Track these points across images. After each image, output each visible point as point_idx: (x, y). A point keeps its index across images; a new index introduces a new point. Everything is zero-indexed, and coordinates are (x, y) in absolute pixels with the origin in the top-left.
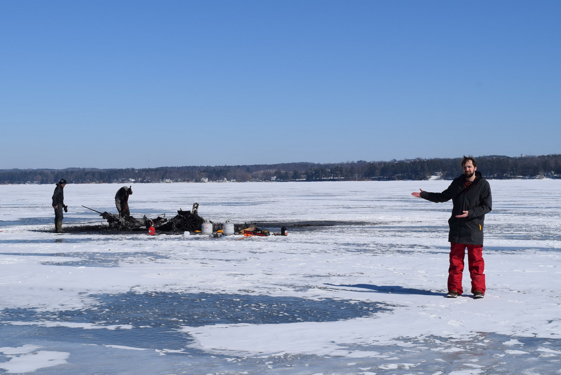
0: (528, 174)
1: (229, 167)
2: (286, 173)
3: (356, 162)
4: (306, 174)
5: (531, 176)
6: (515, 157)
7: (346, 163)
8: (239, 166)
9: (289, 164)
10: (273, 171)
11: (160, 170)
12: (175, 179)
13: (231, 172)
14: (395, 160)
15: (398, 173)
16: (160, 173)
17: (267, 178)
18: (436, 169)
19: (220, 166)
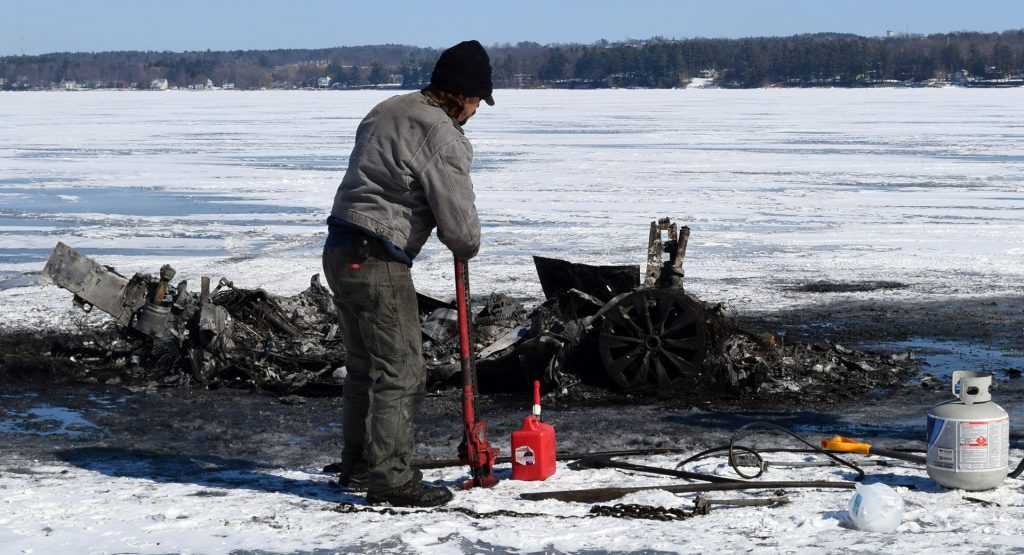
0: (911, 77)
1: (218, 53)
2: (355, 68)
3: (514, 44)
4: (403, 71)
5: (916, 80)
6: (876, 38)
7: (493, 48)
8: (240, 53)
9: (358, 49)
10: (323, 64)
11: (50, 60)
12: (88, 83)
13: (222, 66)
14: (604, 42)
15: (616, 72)
16: (51, 67)
17: (308, 80)
18: (704, 61)
19: (194, 52)
